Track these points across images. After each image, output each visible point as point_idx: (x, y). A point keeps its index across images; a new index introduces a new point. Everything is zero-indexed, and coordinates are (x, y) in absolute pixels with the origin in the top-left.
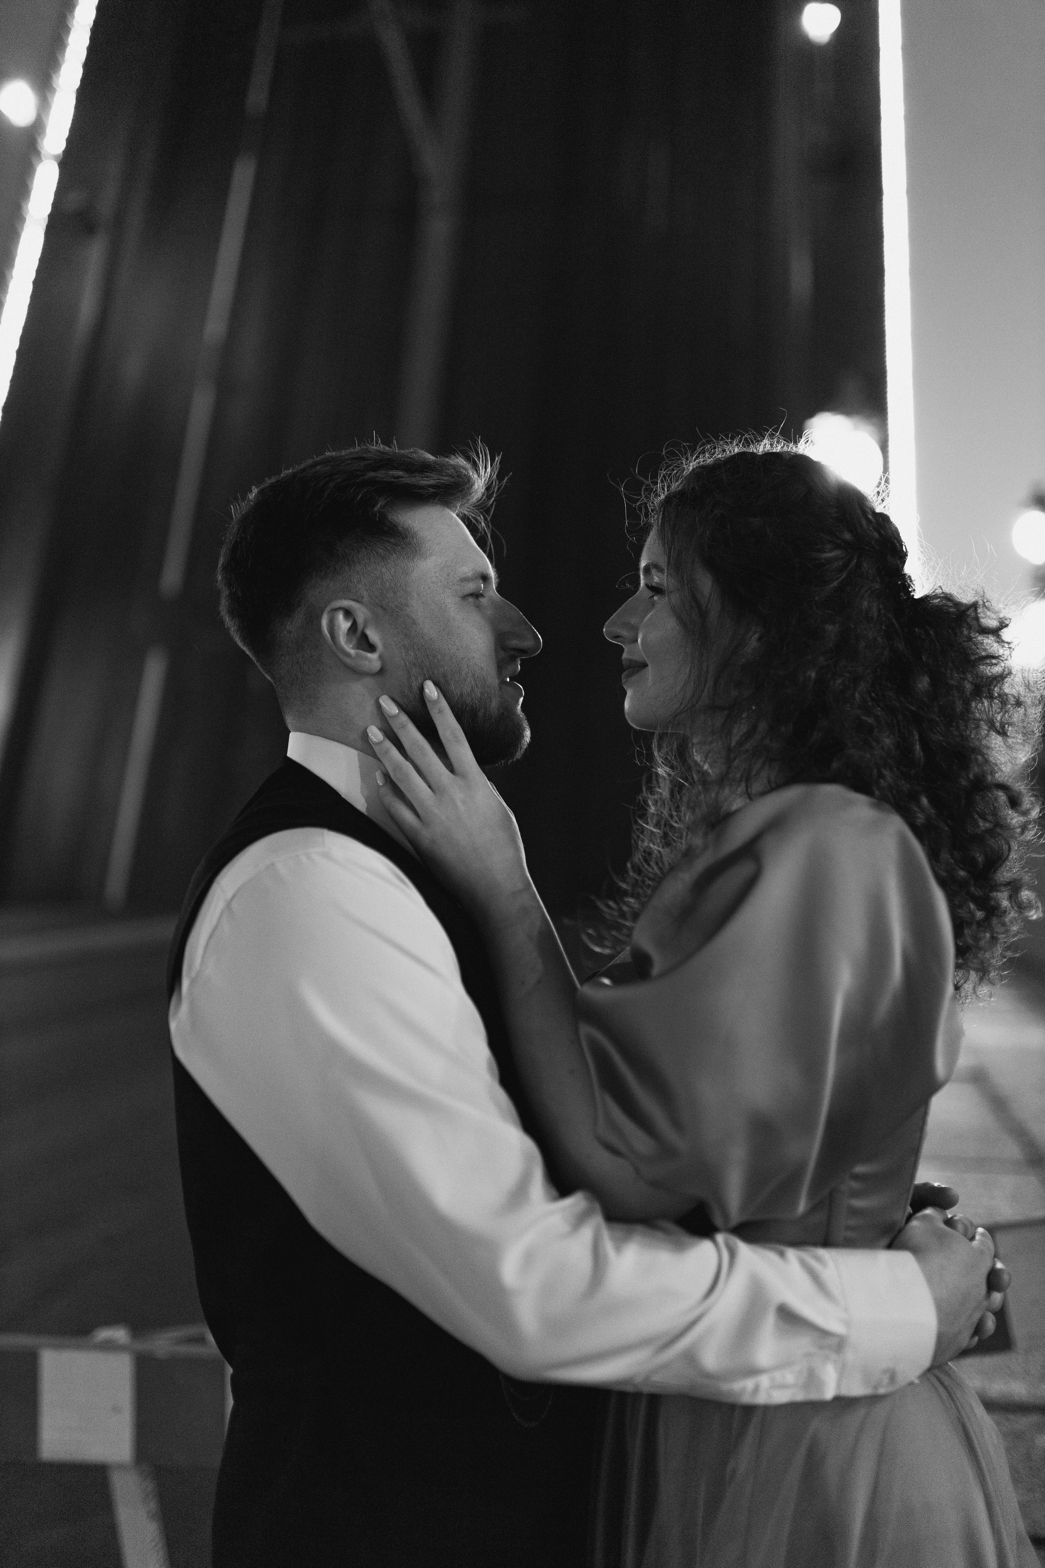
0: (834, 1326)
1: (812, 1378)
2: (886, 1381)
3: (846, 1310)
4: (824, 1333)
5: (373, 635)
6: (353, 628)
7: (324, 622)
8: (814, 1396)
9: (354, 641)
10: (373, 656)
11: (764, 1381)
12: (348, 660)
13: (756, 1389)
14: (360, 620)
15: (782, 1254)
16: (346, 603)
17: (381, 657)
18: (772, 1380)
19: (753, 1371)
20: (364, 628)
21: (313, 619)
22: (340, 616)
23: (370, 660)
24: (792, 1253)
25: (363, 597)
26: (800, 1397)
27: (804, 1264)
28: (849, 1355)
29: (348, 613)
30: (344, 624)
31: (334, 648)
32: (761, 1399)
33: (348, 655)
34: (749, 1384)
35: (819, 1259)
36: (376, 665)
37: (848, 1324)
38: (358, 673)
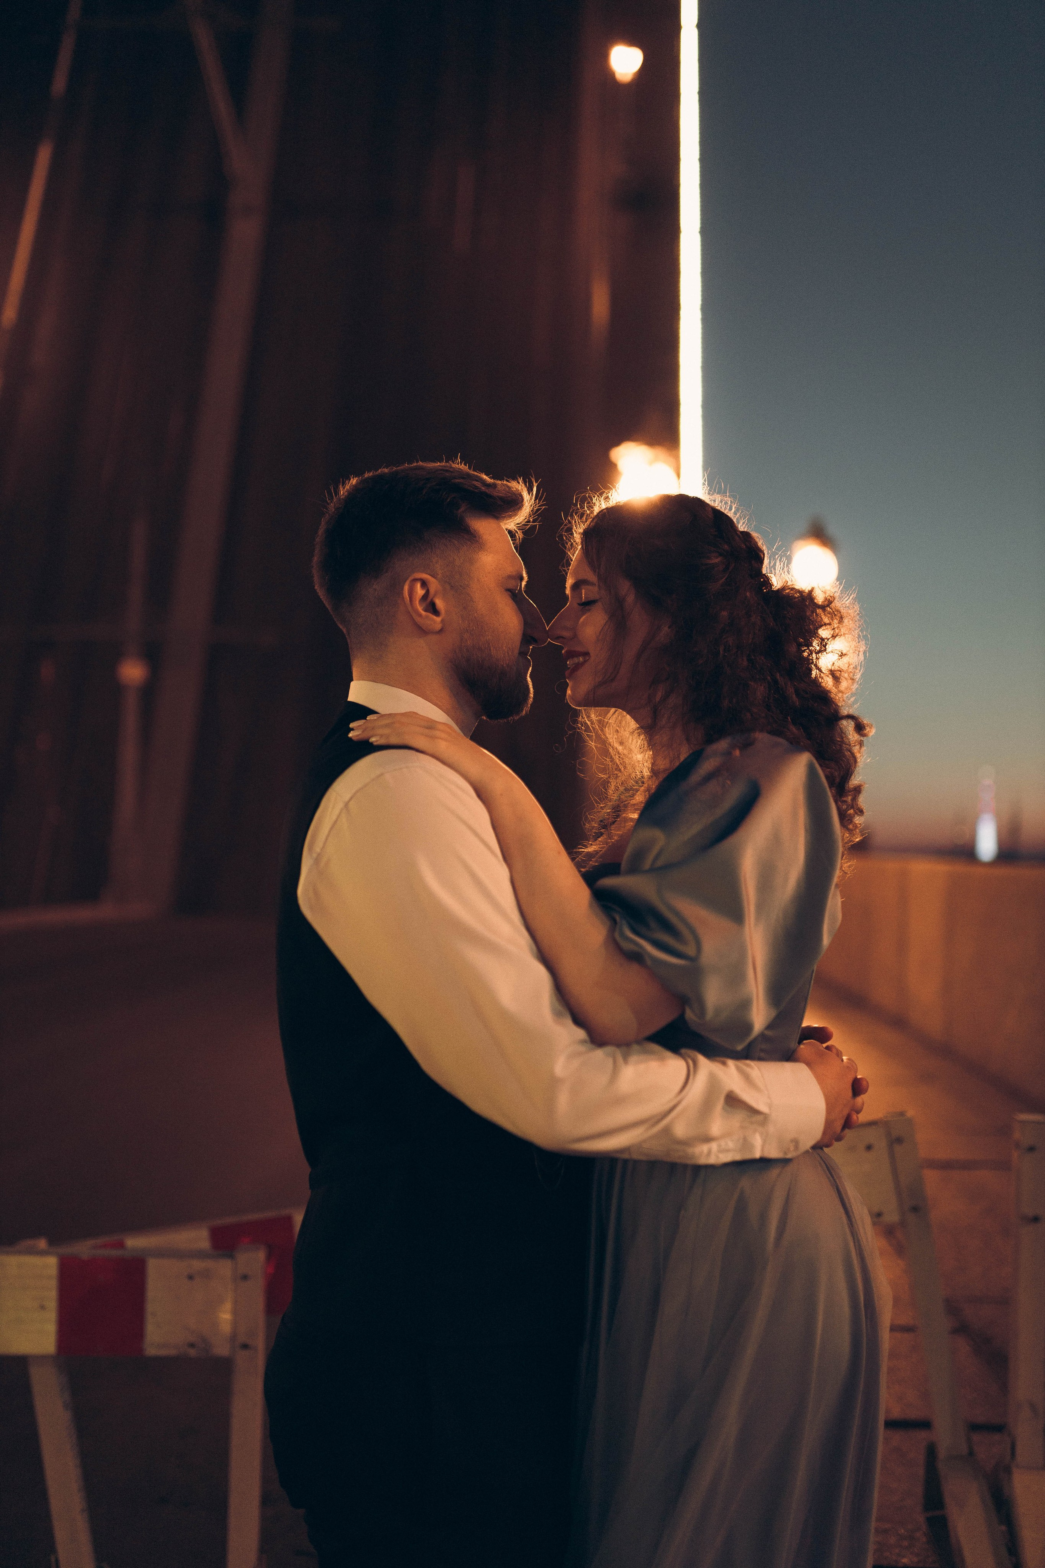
0: (762, 1107)
1: (746, 1144)
2: (792, 1148)
3: (769, 1098)
4: (754, 1110)
5: (439, 603)
6: (425, 597)
7: (406, 588)
8: (748, 1156)
9: (424, 605)
10: (438, 619)
11: (714, 1146)
12: (417, 619)
13: (709, 1152)
14: (432, 591)
15: (724, 1064)
16: (424, 576)
17: (442, 621)
18: (719, 1146)
19: (708, 1139)
20: (434, 597)
21: (395, 587)
22: (419, 585)
23: (435, 622)
24: (731, 1063)
25: (437, 574)
26: (738, 1157)
27: (738, 1069)
28: (771, 1129)
29: (424, 584)
30: (420, 592)
31: (410, 609)
32: (712, 1160)
33: (420, 615)
34: (705, 1148)
35: (748, 1066)
36: (438, 627)
37: (770, 1106)
38: (422, 631)
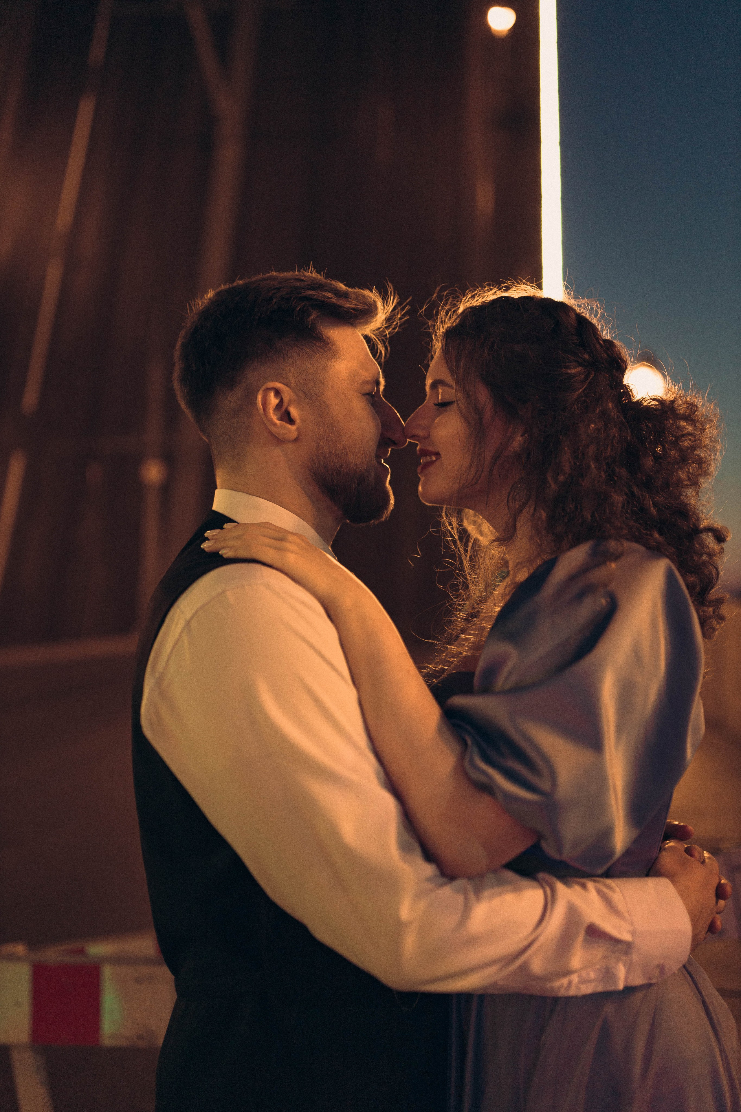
0: (626, 937)
1: (608, 974)
2: (657, 974)
3: (632, 924)
4: (616, 941)
5: (294, 412)
6: (279, 406)
7: (260, 397)
8: (610, 988)
9: (279, 413)
10: (293, 428)
11: (575, 978)
12: (274, 430)
13: (570, 984)
14: (286, 400)
15: (584, 886)
16: (278, 385)
17: (298, 429)
18: (580, 977)
19: (567, 972)
20: (288, 405)
21: (250, 396)
22: (272, 395)
23: (289, 430)
24: (591, 885)
25: (291, 383)
26: (600, 988)
27: (599, 892)
28: (635, 957)
29: (278, 393)
30: (273, 401)
31: (264, 419)
32: (573, 992)
33: (275, 424)
34: (565, 981)
35: (609, 887)
36: (294, 435)
37: (633, 933)
38: (279, 440)
